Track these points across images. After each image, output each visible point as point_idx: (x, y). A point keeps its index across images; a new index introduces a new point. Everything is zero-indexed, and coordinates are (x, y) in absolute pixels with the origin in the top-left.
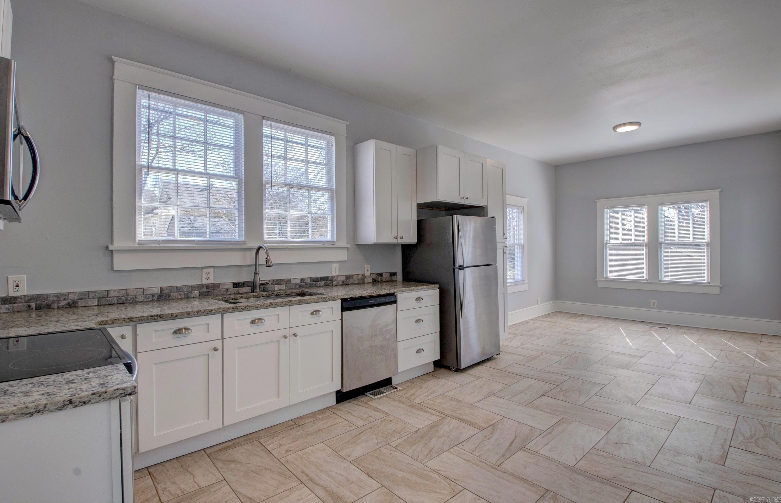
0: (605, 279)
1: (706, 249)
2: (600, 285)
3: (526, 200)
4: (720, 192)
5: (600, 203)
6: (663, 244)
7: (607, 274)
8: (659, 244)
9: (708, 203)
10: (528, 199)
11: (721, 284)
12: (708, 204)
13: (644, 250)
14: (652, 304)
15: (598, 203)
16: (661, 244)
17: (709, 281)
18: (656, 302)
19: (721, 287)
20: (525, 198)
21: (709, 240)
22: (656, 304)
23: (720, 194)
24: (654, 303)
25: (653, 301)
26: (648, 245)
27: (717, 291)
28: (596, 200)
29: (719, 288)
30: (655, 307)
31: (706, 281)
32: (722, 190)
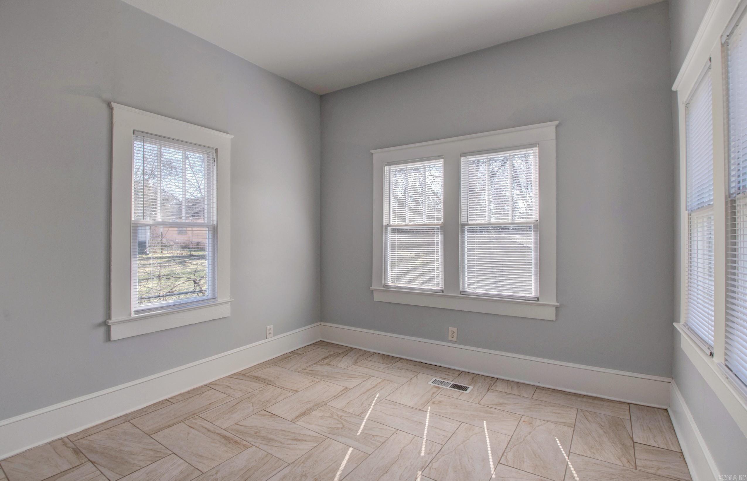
0: (383, 287)
1: (533, 235)
2: (377, 297)
3: (230, 137)
4: (557, 126)
5: (378, 155)
6: (466, 227)
7: (386, 279)
8: (460, 226)
9: (537, 148)
10: (232, 137)
11: (558, 302)
12: (537, 151)
13: (439, 238)
14: (450, 334)
15: (375, 157)
16: (463, 225)
17: (538, 295)
18: (455, 330)
19: (557, 308)
20: (227, 133)
21: (538, 218)
22: (455, 335)
23: (556, 130)
24: (453, 332)
25: (451, 329)
26: (444, 229)
27: (550, 314)
28: (372, 151)
29: (554, 309)
30: (455, 339)
31: (533, 295)
32: (559, 123)
